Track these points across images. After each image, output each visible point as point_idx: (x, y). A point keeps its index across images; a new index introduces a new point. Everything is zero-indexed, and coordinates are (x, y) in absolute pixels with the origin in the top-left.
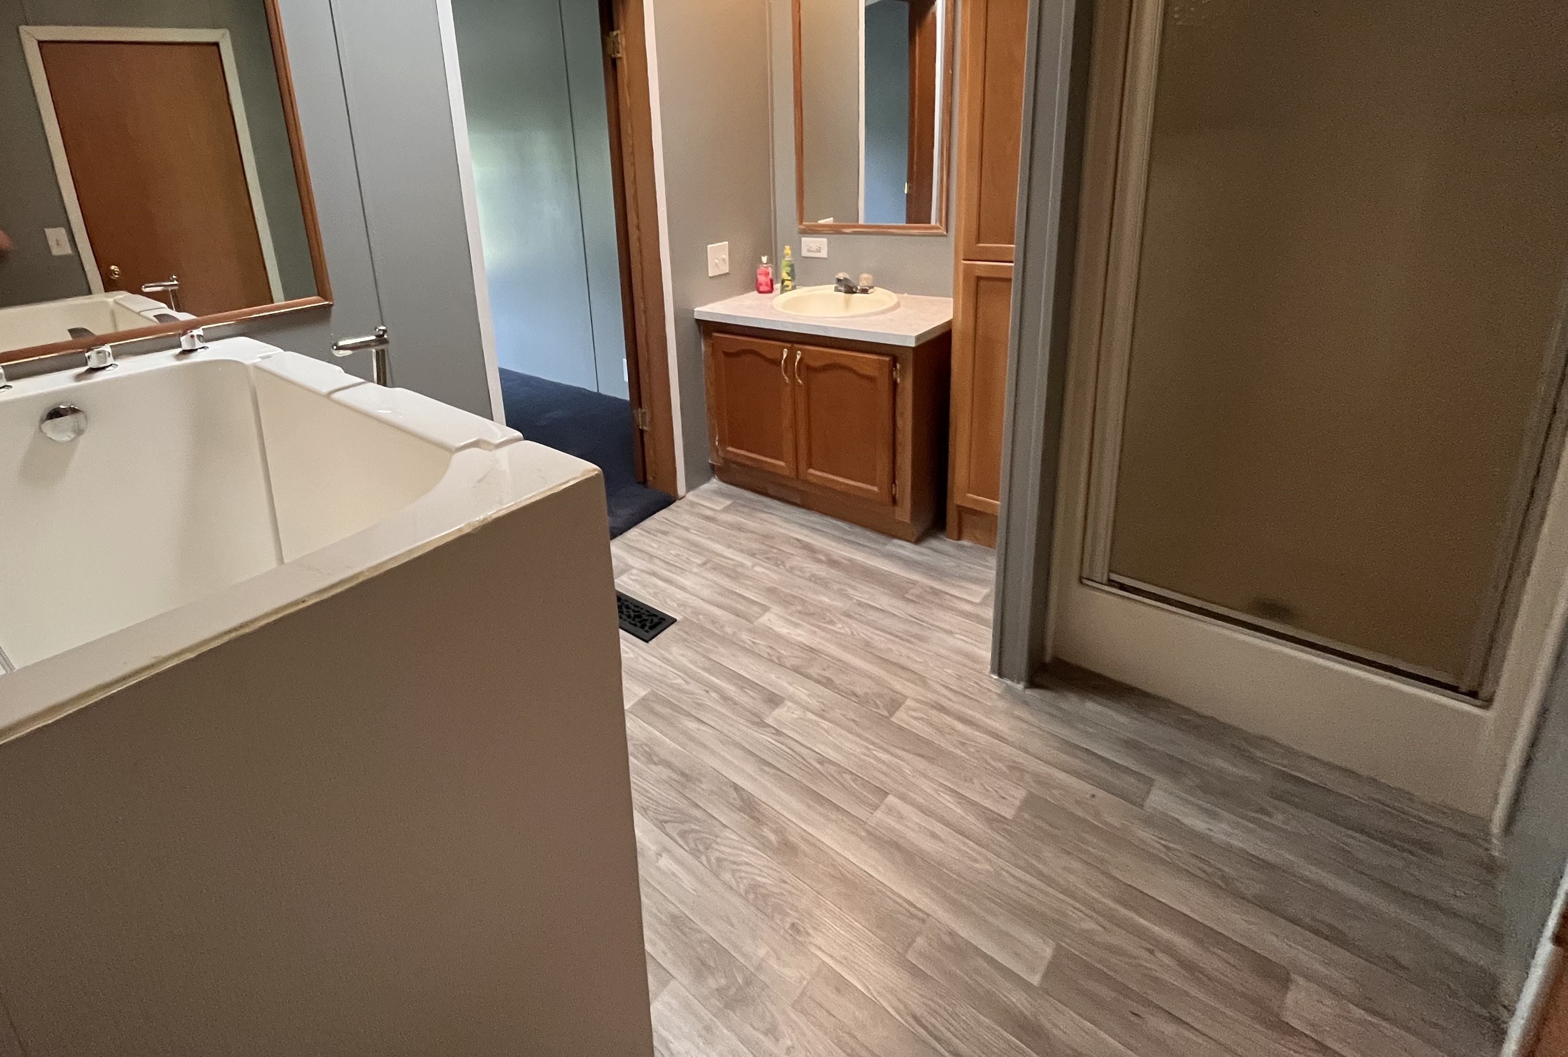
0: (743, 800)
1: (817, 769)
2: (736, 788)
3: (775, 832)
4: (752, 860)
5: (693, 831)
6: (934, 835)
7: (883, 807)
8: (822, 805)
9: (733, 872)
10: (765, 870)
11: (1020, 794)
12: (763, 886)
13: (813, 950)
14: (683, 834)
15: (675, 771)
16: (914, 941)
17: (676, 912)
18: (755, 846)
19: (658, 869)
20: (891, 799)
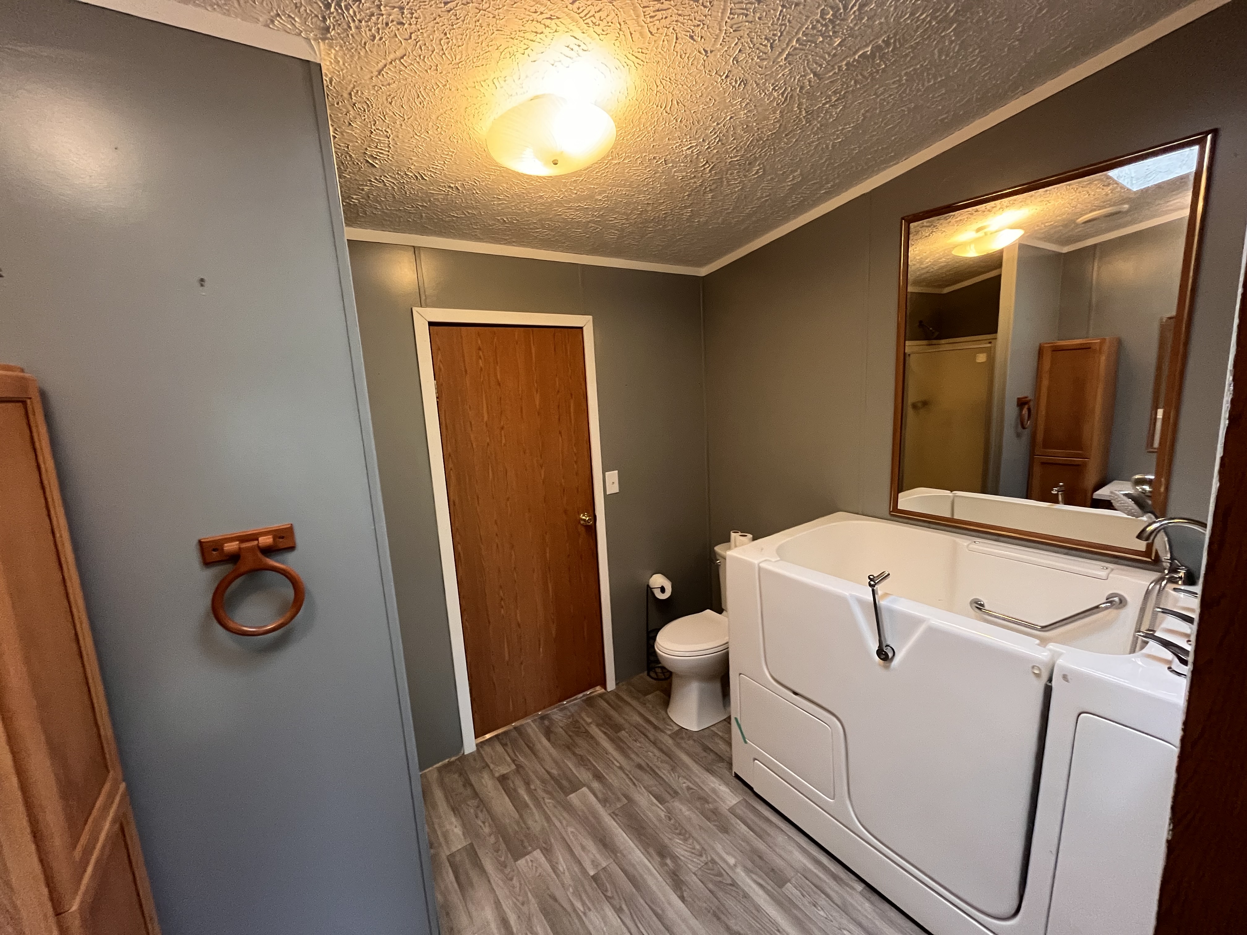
0: (681, 889)
1: (626, 905)
2: (682, 898)
3: (666, 864)
4: (683, 852)
5: (715, 875)
6: (583, 848)
7: (600, 868)
8: (634, 876)
9: (694, 849)
10: (677, 846)
11: (521, 862)
12: (680, 839)
13: (665, 810)
14: (720, 875)
15: (725, 923)
16: (621, 807)
17: (726, 835)
18: (680, 858)
19: (735, 857)
20: (592, 873)
